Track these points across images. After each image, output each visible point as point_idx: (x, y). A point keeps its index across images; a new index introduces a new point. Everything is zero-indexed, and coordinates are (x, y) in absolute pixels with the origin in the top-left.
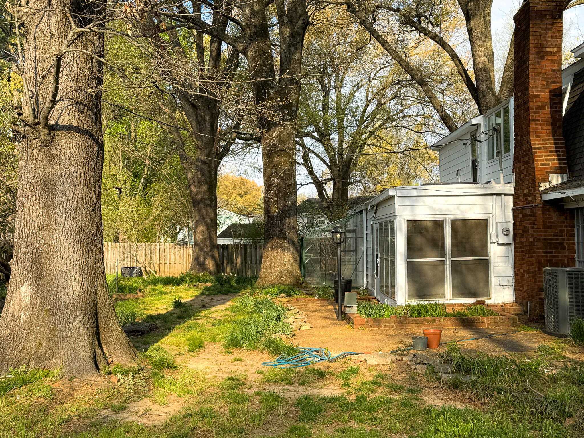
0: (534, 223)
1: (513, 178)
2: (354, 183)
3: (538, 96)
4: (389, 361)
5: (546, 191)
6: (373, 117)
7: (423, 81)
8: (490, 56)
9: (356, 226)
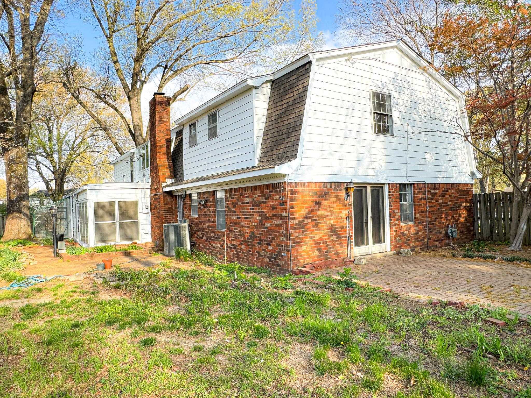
0: (159, 203)
1: (150, 180)
2: (68, 181)
3: (160, 141)
4: (82, 278)
5: (165, 187)
6: (79, 146)
7: (106, 129)
8: (140, 119)
9: (67, 205)
